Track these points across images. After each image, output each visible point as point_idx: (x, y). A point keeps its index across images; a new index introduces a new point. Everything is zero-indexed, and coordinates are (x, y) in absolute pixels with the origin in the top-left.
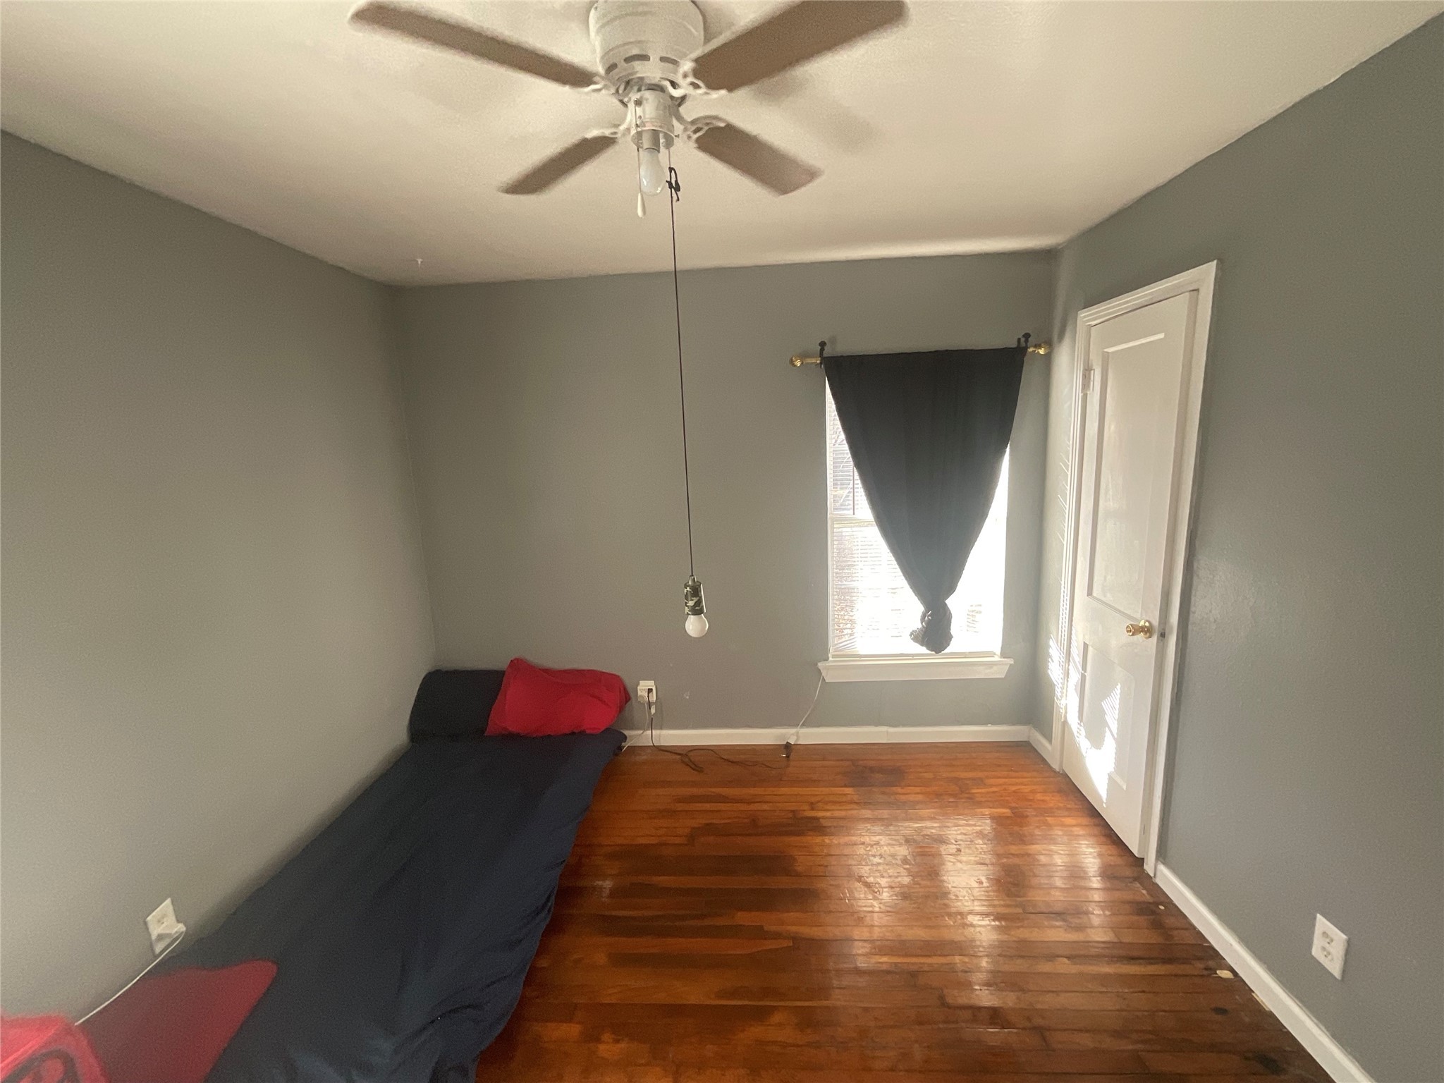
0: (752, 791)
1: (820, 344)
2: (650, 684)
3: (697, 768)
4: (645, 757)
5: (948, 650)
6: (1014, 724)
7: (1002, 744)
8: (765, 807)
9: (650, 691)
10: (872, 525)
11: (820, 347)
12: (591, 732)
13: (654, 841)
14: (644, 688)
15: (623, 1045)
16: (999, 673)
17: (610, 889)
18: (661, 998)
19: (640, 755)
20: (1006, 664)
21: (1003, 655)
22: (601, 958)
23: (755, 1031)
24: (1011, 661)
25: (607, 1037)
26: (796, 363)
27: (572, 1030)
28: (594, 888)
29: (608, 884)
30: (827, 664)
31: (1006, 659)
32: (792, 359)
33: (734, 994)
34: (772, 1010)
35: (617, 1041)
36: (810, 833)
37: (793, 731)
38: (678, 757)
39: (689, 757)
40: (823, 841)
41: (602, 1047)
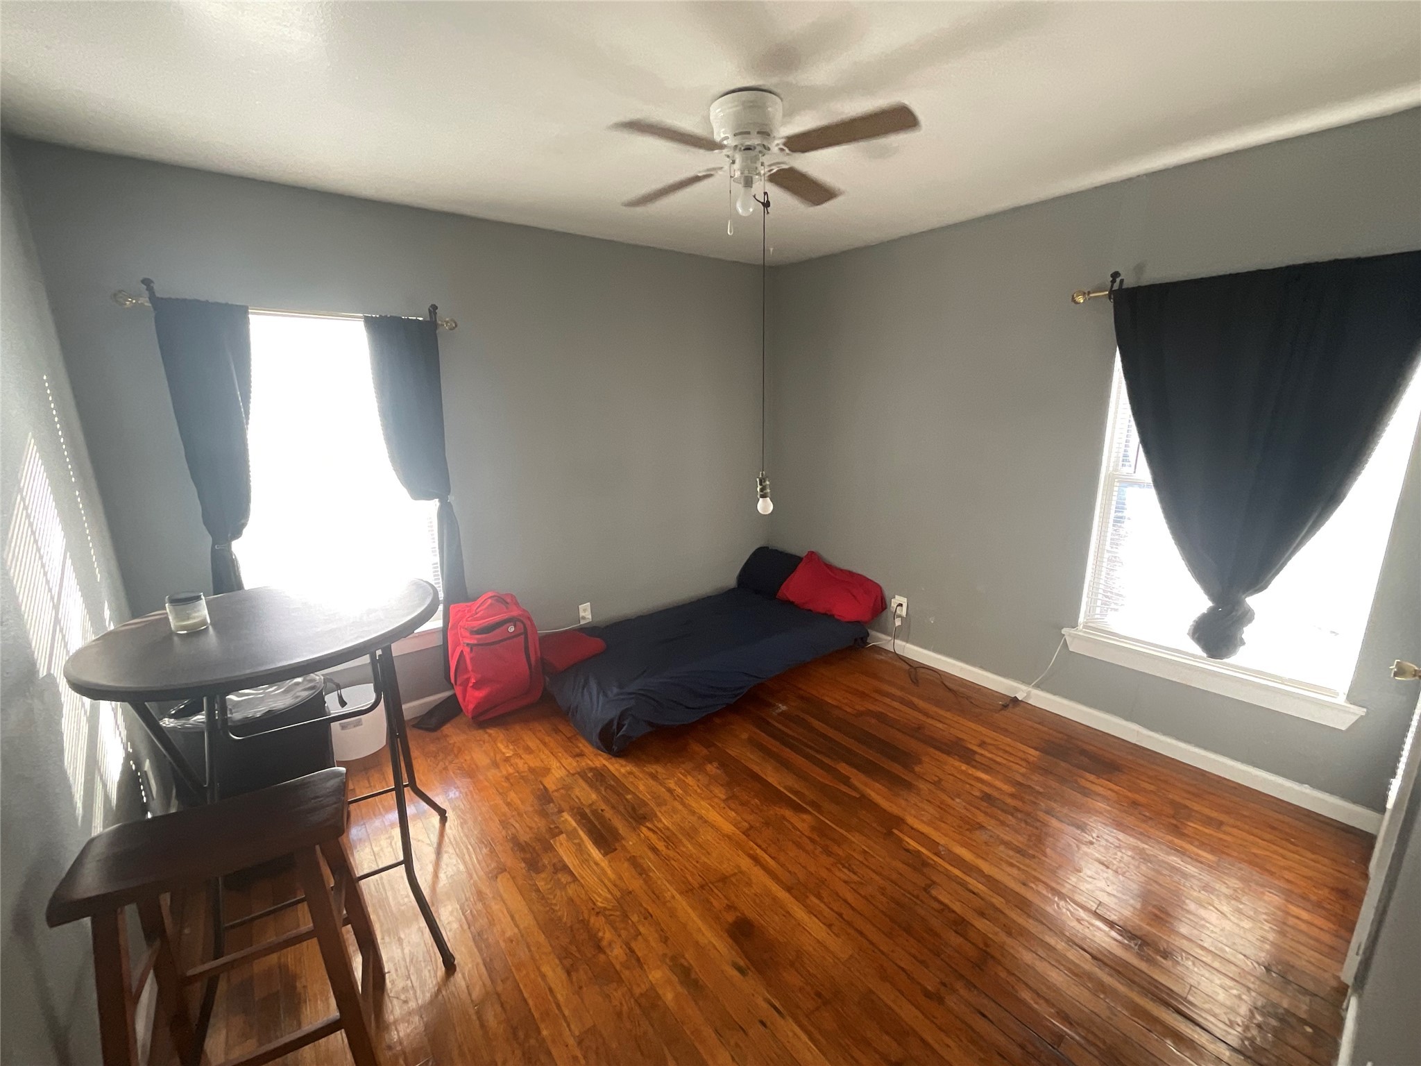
0: (942, 712)
1: (1112, 276)
2: (904, 601)
3: (916, 682)
4: (883, 658)
5: (1231, 660)
6: (1355, 802)
7: (1321, 818)
8: (940, 725)
9: (901, 605)
10: (1148, 486)
11: (1111, 279)
12: (838, 618)
13: (834, 703)
14: (899, 603)
15: (718, 771)
16: (1343, 722)
17: (783, 711)
18: (756, 769)
19: (881, 654)
20: (1354, 714)
21: (1351, 698)
22: (745, 736)
23: (788, 813)
24: (1362, 712)
25: (715, 764)
26: (1077, 299)
27: (705, 752)
28: (774, 705)
29: (783, 708)
30: (1072, 631)
31: (1352, 706)
32: (1073, 296)
33: (796, 793)
34: (806, 811)
35: (717, 768)
36: (956, 757)
37: (1023, 687)
38: (908, 667)
39: (915, 671)
40: (961, 767)
41: (709, 766)
